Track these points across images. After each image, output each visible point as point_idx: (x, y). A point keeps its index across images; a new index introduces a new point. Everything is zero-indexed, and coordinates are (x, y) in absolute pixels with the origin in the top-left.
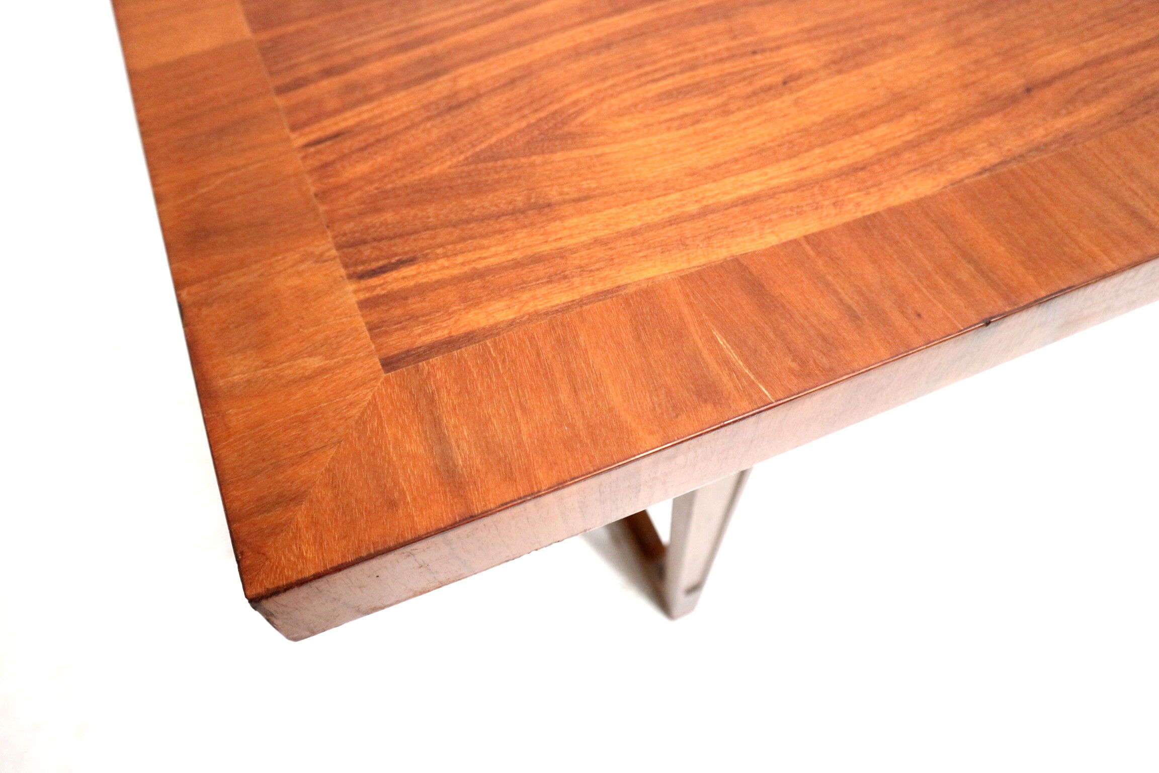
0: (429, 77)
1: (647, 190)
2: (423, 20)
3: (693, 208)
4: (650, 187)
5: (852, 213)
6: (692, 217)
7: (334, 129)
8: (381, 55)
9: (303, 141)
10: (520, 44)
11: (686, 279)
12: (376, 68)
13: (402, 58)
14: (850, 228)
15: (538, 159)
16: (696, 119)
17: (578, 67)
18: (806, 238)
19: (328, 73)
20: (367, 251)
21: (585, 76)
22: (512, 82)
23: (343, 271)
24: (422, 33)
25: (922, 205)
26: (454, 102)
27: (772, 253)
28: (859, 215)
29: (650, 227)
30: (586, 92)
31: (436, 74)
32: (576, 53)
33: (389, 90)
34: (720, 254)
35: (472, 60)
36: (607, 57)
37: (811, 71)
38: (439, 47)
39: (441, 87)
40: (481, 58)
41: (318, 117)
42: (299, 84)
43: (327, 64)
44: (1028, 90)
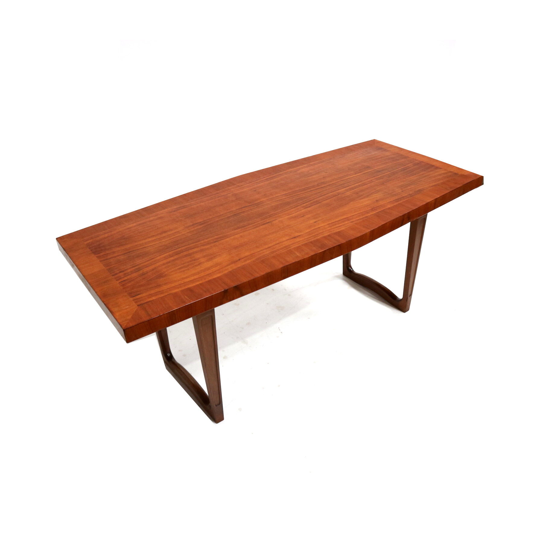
0: (138, 271)
1: (175, 281)
2: (136, 262)
3: (182, 283)
4: (176, 281)
5: (207, 280)
6: (183, 284)
7: (124, 280)
8: (130, 268)
9: (119, 282)
10: (154, 264)
11: (182, 291)
12: (129, 271)
13: (134, 268)
14: (206, 282)
15: (158, 280)
16: (184, 271)
17: (164, 266)
18: (200, 284)
19: (120, 272)
20: (132, 294)
21: (165, 267)
22: (153, 270)
23: (129, 297)
24: (137, 264)
25: (218, 278)
26: (143, 274)
27: (194, 286)
28: (208, 280)
29: (176, 286)
30: (166, 270)
31: (140, 270)
32: (164, 264)
33: (132, 274)
34: (186, 287)
35: (146, 267)
36: (169, 264)
37: (203, 262)
38: (140, 266)
39: (141, 272)
40: (147, 267)
41: (120, 279)
42: (117, 274)
43: (120, 271)
44: (239, 260)
